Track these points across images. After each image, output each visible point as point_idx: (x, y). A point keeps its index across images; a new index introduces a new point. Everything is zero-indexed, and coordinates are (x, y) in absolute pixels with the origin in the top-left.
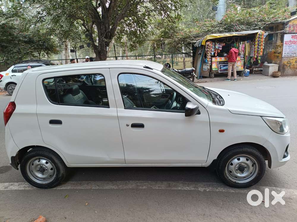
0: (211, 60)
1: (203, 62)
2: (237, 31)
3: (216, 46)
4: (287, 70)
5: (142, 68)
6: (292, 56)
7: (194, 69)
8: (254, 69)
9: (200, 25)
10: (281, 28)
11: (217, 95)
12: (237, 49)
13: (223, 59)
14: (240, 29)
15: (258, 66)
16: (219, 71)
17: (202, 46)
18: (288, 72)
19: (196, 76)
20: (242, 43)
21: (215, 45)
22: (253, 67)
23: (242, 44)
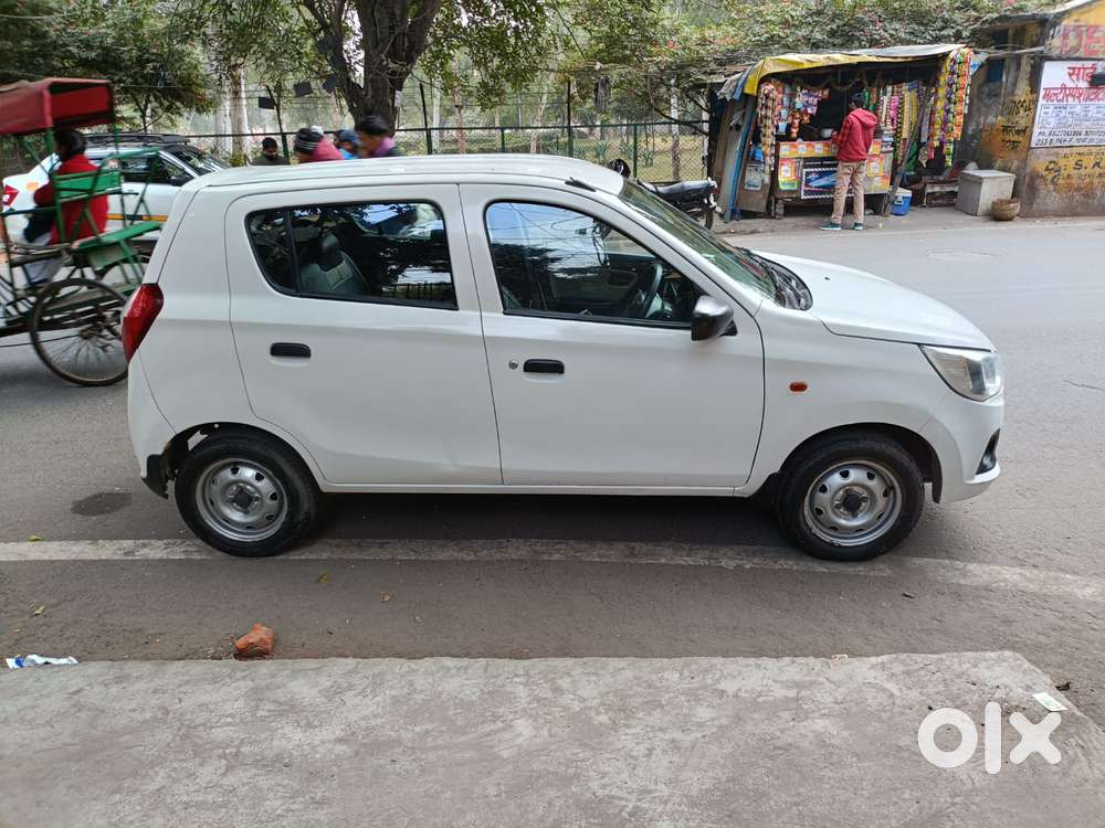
0: (777, 151)
1: (747, 160)
2: (874, 43)
3: (797, 100)
4: (1042, 196)
5: (562, 184)
6: (1066, 144)
7: (713, 183)
8: (929, 190)
9: (742, 16)
10: (1035, 39)
11: (789, 276)
12: (870, 114)
13: (819, 149)
14: (887, 35)
15: (941, 178)
16: (802, 193)
17: (745, 96)
18: (1047, 201)
19: (719, 209)
20: (889, 89)
21: (792, 97)
22: (926, 179)
23: (889, 94)
